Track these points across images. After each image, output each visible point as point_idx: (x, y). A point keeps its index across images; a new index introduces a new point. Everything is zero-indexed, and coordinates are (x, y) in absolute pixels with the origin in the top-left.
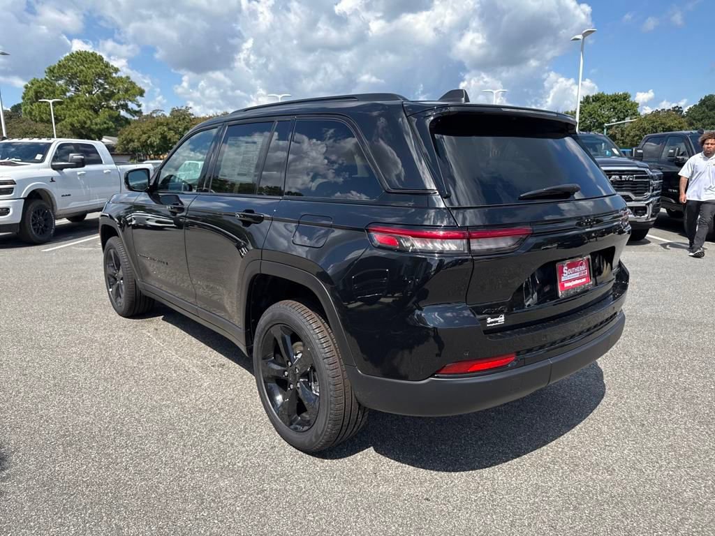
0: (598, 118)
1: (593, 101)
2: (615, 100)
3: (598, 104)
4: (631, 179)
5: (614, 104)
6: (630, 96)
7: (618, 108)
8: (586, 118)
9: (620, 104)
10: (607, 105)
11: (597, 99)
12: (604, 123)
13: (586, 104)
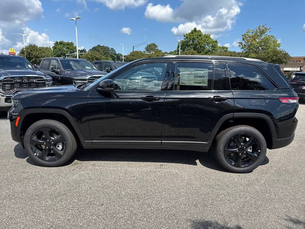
0: (63, 51)
1: (60, 44)
2: (68, 45)
3: (62, 45)
4: (35, 81)
5: (69, 46)
6: (73, 44)
7: (70, 48)
8: (58, 51)
9: (71, 46)
10: (66, 47)
11: (61, 43)
12: (65, 54)
13: (57, 45)
